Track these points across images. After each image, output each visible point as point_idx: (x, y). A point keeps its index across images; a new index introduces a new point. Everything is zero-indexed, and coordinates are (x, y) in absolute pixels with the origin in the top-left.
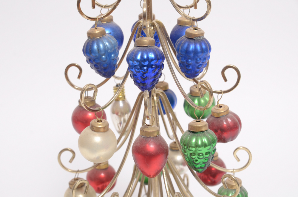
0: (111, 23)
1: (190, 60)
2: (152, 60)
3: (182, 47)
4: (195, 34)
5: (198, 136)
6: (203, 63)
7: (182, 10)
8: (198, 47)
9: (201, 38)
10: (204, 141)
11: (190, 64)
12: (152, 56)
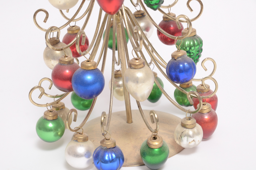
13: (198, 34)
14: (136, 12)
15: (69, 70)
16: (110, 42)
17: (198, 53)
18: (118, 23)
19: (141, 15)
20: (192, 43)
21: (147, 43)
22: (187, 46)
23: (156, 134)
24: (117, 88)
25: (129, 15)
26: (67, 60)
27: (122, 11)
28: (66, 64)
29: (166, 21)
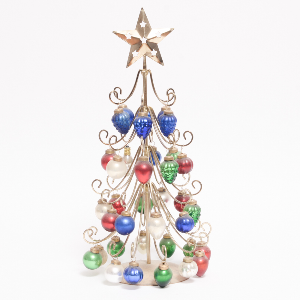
0: (126, 108)
1: (166, 126)
2: (146, 123)
3: (162, 119)
4: (168, 113)
5: (168, 162)
6: (172, 127)
7: (164, 102)
8: (170, 119)
9: (172, 115)
10: (171, 165)
11: (166, 128)
12: (146, 121)
13: (198, 204)
14: (159, 188)
15: (113, 217)
16: (139, 208)
17: (197, 216)
18: (146, 192)
19: (163, 191)
20: (193, 209)
21: (167, 211)
22: (190, 210)
23: (164, 261)
24: (141, 244)
25: (154, 187)
26: (112, 211)
27: (149, 184)
28: (112, 213)
29: (179, 195)
